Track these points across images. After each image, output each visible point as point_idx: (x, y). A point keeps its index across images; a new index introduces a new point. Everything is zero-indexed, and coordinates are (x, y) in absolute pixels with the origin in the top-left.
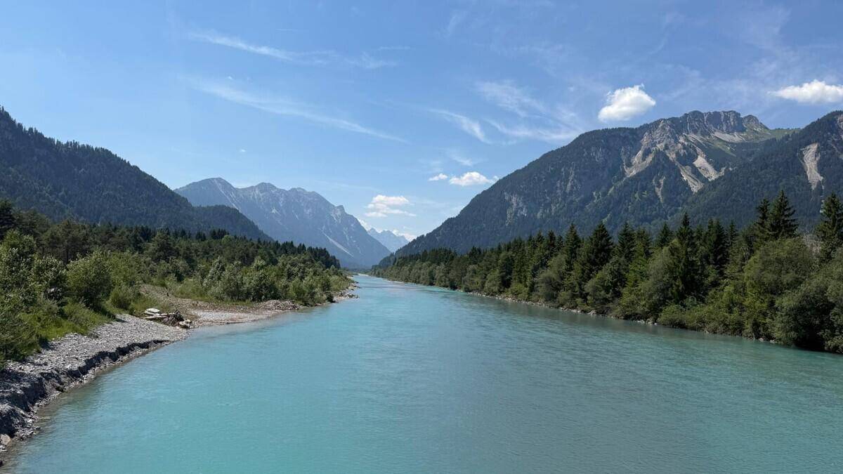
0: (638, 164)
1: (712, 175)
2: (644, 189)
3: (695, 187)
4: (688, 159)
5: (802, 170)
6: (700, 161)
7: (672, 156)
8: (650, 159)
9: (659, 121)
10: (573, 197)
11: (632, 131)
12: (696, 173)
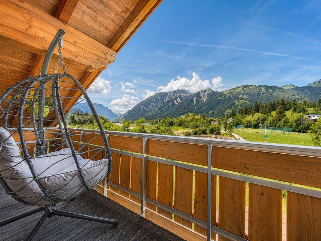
0: (167, 99)
1: (180, 101)
2: (167, 104)
3: (176, 103)
4: (176, 99)
5: (193, 102)
6: (178, 99)
7: (173, 98)
8: (169, 98)
9: (171, 91)
10: (154, 106)
11: (166, 93)
12: (177, 101)
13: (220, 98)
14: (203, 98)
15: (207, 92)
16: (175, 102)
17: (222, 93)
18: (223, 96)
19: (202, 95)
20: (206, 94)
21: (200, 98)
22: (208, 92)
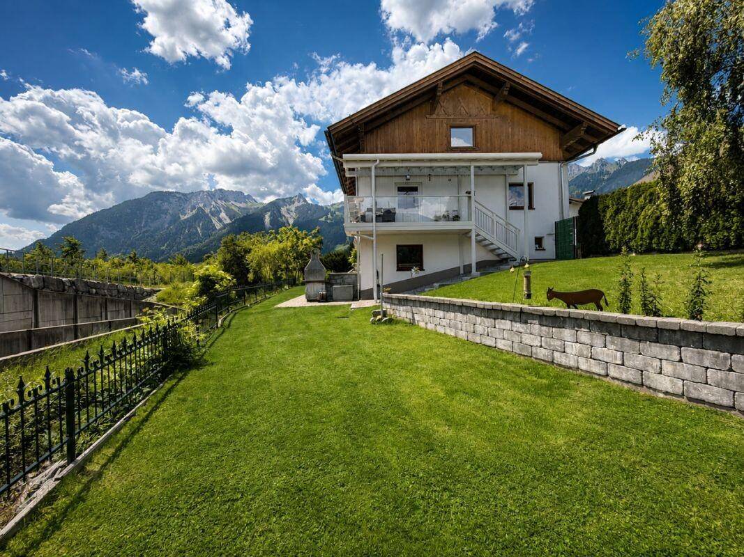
0: (189, 213)
1: (229, 221)
2: (190, 227)
3: (218, 226)
4: (215, 213)
5: (263, 223)
7: (207, 211)
8: (195, 210)
13: (323, 219)
14: (287, 216)
15: (296, 202)
16: (214, 221)
17: (326, 208)
18: (329, 216)
19: (283, 210)
20: (293, 208)
21: (281, 216)
22: (297, 204)
